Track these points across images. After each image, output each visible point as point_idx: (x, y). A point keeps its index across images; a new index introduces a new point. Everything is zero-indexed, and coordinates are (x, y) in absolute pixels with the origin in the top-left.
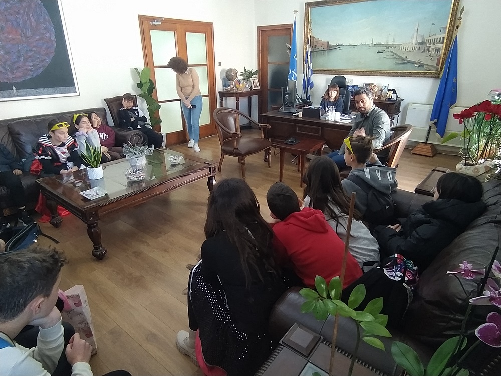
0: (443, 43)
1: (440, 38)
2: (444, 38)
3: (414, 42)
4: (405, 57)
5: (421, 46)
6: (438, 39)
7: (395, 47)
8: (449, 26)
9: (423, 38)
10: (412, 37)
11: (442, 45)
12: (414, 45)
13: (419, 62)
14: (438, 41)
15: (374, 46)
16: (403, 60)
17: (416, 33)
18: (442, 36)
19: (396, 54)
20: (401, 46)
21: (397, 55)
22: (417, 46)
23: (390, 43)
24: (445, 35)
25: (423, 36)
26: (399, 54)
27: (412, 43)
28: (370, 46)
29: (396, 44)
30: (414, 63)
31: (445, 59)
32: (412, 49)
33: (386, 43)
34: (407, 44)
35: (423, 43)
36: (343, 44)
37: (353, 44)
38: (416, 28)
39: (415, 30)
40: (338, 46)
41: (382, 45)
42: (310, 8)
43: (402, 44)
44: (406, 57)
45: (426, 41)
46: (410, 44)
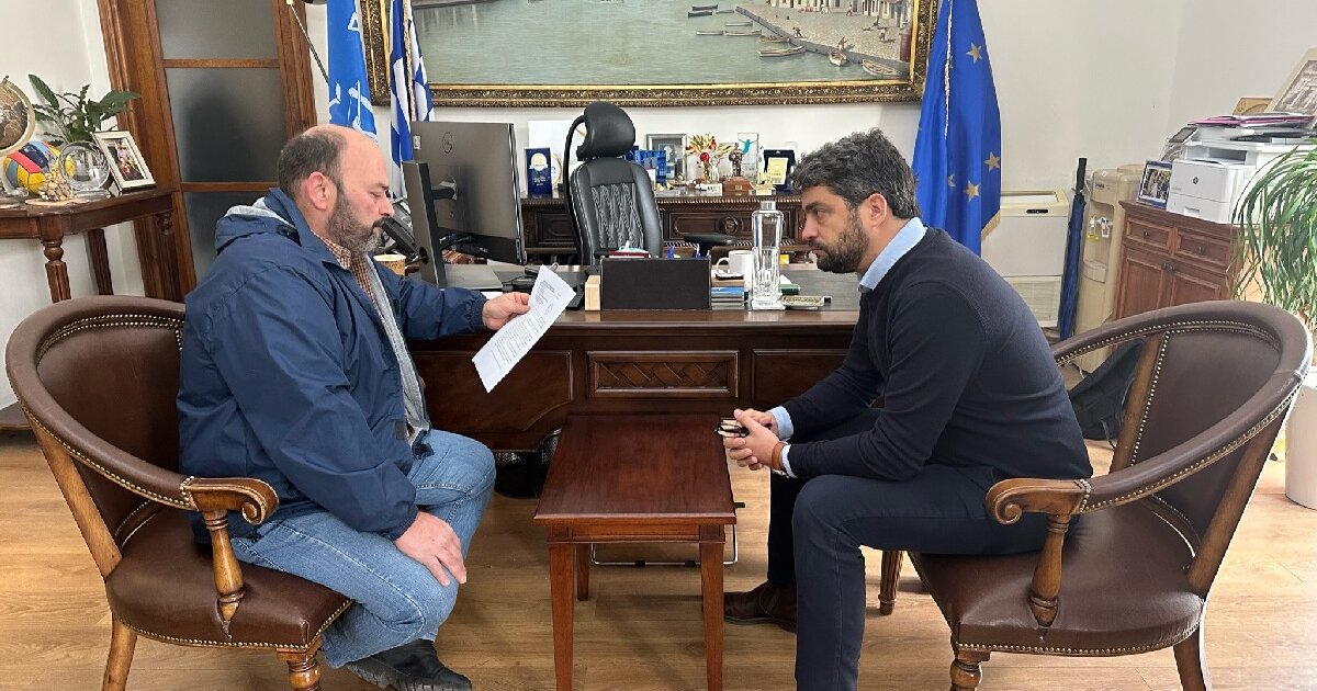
4: (792, 32)
13: (844, 51)
16: (785, 40)
19: (758, 20)
26: (773, 22)
30: (824, 53)
31: (925, 36)
32: (811, 3)
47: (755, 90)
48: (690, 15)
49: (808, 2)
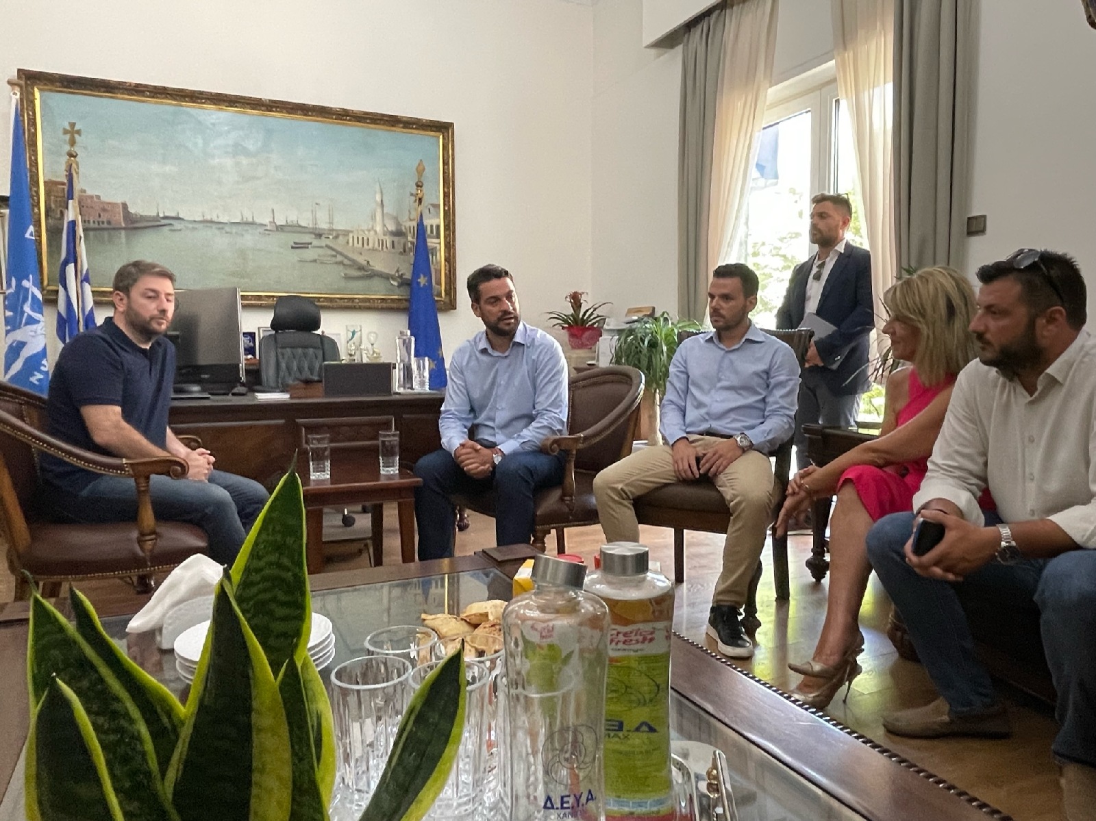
0: (438, 236)
1: (432, 226)
3: (379, 228)
4: (365, 263)
5: (396, 239)
6: (429, 227)
7: (336, 237)
8: (445, 205)
9: (398, 224)
10: (373, 218)
11: (438, 240)
12: (382, 237)
13: (399, 276)
14: (429, 231)
15: (281, 228)
16: (361, 268)
17: (379, 211)
18: (434, 222)
19: (341, 254)
20: (351, 235)
21: (346, 257)
22: (388, 240)
23: (323, 225)
24: (441, 221)
25: (396, 220)
26: (350, 255)
27: (376, 232)
28: (268, 228)
29: (336, 230)
30: (387, 277)
31: (450, 271)
32: (376, 245)
33: (311, 226)
34: (363, 231)
35: (399, 233)
36: (180, 216)
37: (215, 219)
38: (378, 198)
39: (376, 202)
40: (164, 222)
41: (303, 230)
42: (40, 90)
43: (352, 232)
44: (368, 262)
45: (404, 230)
46: (372, 233)
47: (341, 299)
48: (293, 247)
49: (374, 244)
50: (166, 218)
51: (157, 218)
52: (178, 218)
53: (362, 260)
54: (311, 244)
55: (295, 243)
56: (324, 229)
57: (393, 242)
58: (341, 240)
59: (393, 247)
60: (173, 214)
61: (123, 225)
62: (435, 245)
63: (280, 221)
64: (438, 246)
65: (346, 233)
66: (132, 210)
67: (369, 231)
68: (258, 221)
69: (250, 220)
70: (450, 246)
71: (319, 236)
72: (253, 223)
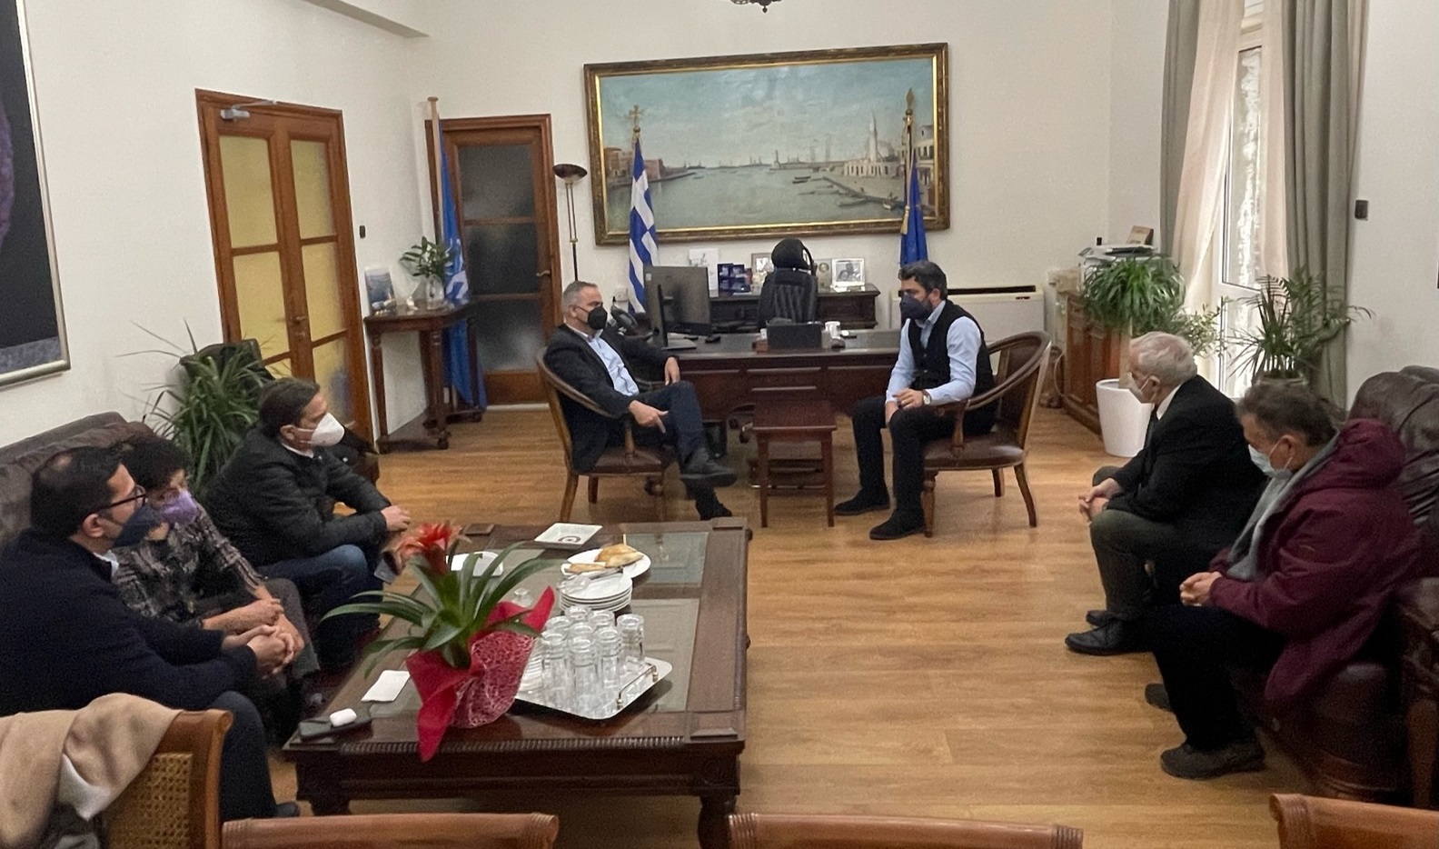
0: (932, 157)
1: (925, 148)
2: (932, 148)
3: (872, 156)
5: (889, 165)
6: (922, 150)
7: (832, 170)
8: (938, 124)
9: (891, 150)
10: (867, 146)
11: (931, 161)
12: (876, 164)
14: (922, 153)
15: (783, 167)
16: (855, 195)
17: (873, 140)
18: (928, 143)
20: (846, 165)
22: (882, 165)
23: (821, 159)
24: (934, 141)
25: (889, 145)
26: (845, 184)
27: (869, 160)
28: (773, 167)
29: (833, 163)
30: (879, 201)
31: (943, 190)
32: (870, 172)
33: (810, 161)
34: (858, 161)
35: (891, 159)
36: (703, 165)
37: (729, 165)
38: (872, 129)
39: (869, 132)
40: (689, 171)
41: (803, 166)
42: (599, 77)
43: (847, 162)
44: (862, 189)
45: (896, 154)
46: (866, 161)
49: (868, 171)
50: (691, 168)
51: (684, 169)
52: (699, 167)
53: (856, 188)
54: (808, 178)
55: (796, 178)
56: (820, 163)
57: (886, 168)
58: (837, 171)
59: (887, 172)
60: (696, 165)
61: (659, 177)
62: (927, 166)
63: (783, 160)
64: (932, 167)
65: (842, 164)
66: (665, 164)
67: (863, 159)
68: (764, 162)
69: (757, 162)
70: (944, 166)
71: (817, 169)
72: (760, 165)
